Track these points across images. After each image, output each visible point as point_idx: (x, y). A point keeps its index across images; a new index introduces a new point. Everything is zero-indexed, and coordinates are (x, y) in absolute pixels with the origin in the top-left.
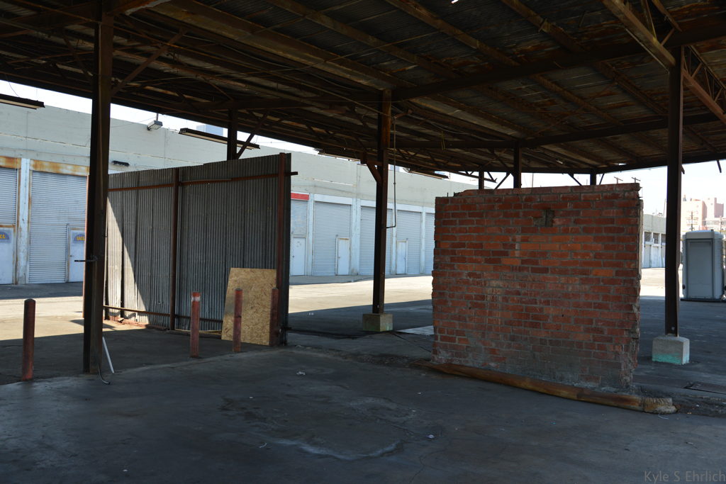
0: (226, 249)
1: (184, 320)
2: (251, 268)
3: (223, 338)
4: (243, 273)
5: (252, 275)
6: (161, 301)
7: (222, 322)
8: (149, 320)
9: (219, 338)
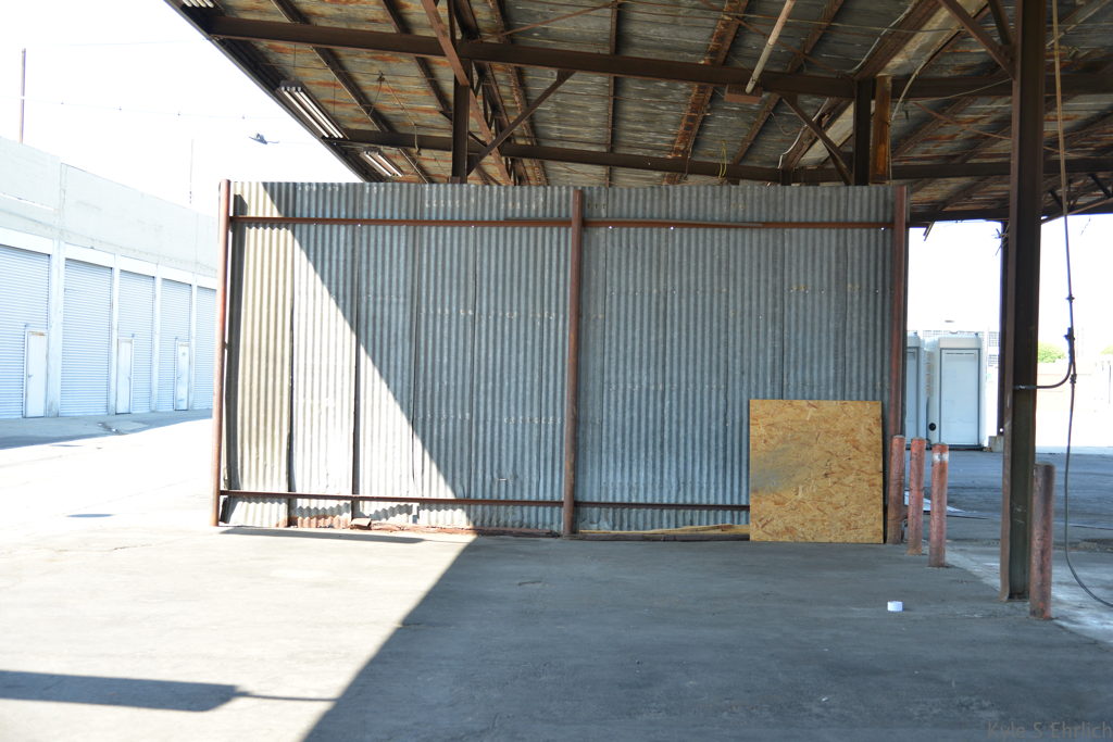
0: (727, 362)
1: (596, 509)
2: (804, 398)
3: (752, 538)
4: (790, 410)
5: (811, 411)
6: (508, 473)
7: (747, 508)
8: (468, 516)
9: (746, 538)
